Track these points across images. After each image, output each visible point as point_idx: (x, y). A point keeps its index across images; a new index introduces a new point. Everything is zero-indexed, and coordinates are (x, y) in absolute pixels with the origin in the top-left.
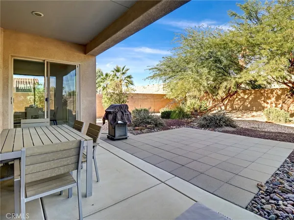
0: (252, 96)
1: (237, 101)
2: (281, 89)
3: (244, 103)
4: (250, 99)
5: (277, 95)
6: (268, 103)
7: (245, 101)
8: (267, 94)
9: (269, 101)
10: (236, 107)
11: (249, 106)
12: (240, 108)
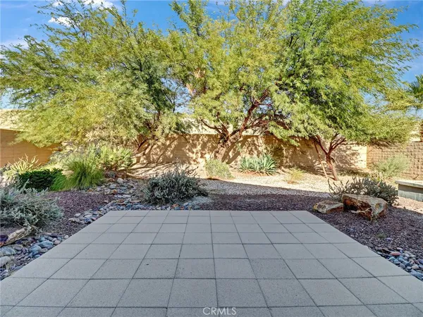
0: (176, 143)
1: (155, 149)
2: (207, 135)
3: (164, 152)
4: (173, 146)
5: (203, 142)
6: (193, 153)
7: (166, 150)
8: (193, 140)
9: (195, 150)
10: (154, 159)
11: (171, 156)
12: (159, 159)
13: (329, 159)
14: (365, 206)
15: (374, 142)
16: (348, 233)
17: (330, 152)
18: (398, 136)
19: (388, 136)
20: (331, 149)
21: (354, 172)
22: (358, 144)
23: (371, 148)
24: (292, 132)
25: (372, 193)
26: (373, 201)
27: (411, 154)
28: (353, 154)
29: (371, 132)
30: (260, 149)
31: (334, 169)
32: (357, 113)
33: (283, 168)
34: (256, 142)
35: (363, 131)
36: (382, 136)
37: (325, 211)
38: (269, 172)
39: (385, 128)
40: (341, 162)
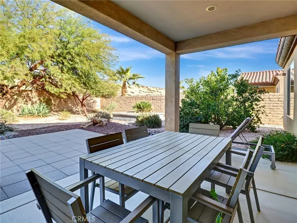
13: (83, 105)
14: (101, 122)
15: (103, 96)
16: (96, 132)
17: (83, 101)
18: (113, 94)
19: (109, 94)
20: (83, 99)
21: (94, 112)
22: (96, 97)
23: (102, 99)
24: (62, 90)
25: (103, 117)
26: (103, 120)
27: (118, 101)
28: (94, 102)
29: (102, 91)
30: (34, 100)
31: (85, 110)
32: (96, 83)
33: (52, 112)
34: (30, 95)
35: (99, 91)
36: (106, 93)
37: (86, 127)
38: (45, 115)
39: (107, 90)
40: (88, 107)
